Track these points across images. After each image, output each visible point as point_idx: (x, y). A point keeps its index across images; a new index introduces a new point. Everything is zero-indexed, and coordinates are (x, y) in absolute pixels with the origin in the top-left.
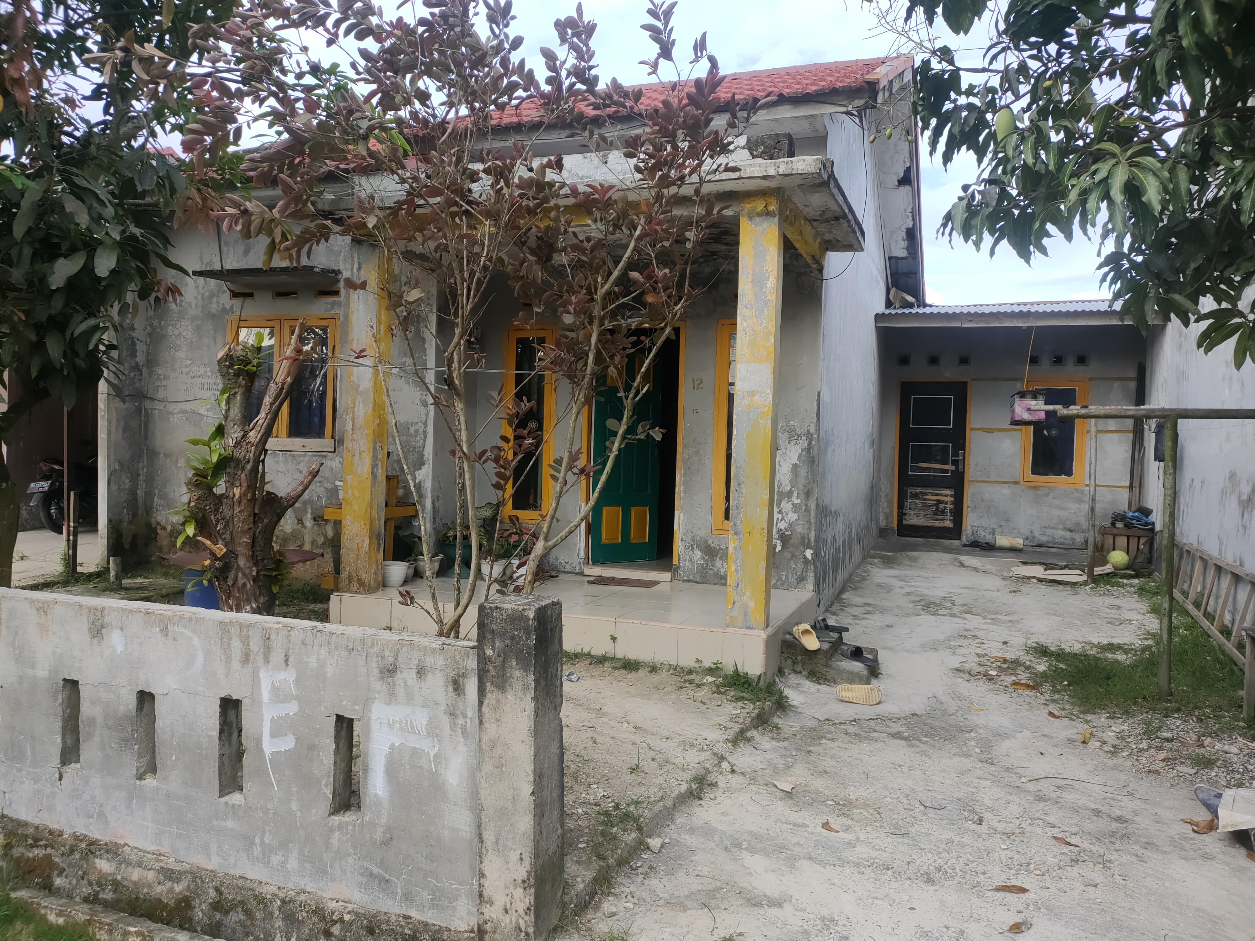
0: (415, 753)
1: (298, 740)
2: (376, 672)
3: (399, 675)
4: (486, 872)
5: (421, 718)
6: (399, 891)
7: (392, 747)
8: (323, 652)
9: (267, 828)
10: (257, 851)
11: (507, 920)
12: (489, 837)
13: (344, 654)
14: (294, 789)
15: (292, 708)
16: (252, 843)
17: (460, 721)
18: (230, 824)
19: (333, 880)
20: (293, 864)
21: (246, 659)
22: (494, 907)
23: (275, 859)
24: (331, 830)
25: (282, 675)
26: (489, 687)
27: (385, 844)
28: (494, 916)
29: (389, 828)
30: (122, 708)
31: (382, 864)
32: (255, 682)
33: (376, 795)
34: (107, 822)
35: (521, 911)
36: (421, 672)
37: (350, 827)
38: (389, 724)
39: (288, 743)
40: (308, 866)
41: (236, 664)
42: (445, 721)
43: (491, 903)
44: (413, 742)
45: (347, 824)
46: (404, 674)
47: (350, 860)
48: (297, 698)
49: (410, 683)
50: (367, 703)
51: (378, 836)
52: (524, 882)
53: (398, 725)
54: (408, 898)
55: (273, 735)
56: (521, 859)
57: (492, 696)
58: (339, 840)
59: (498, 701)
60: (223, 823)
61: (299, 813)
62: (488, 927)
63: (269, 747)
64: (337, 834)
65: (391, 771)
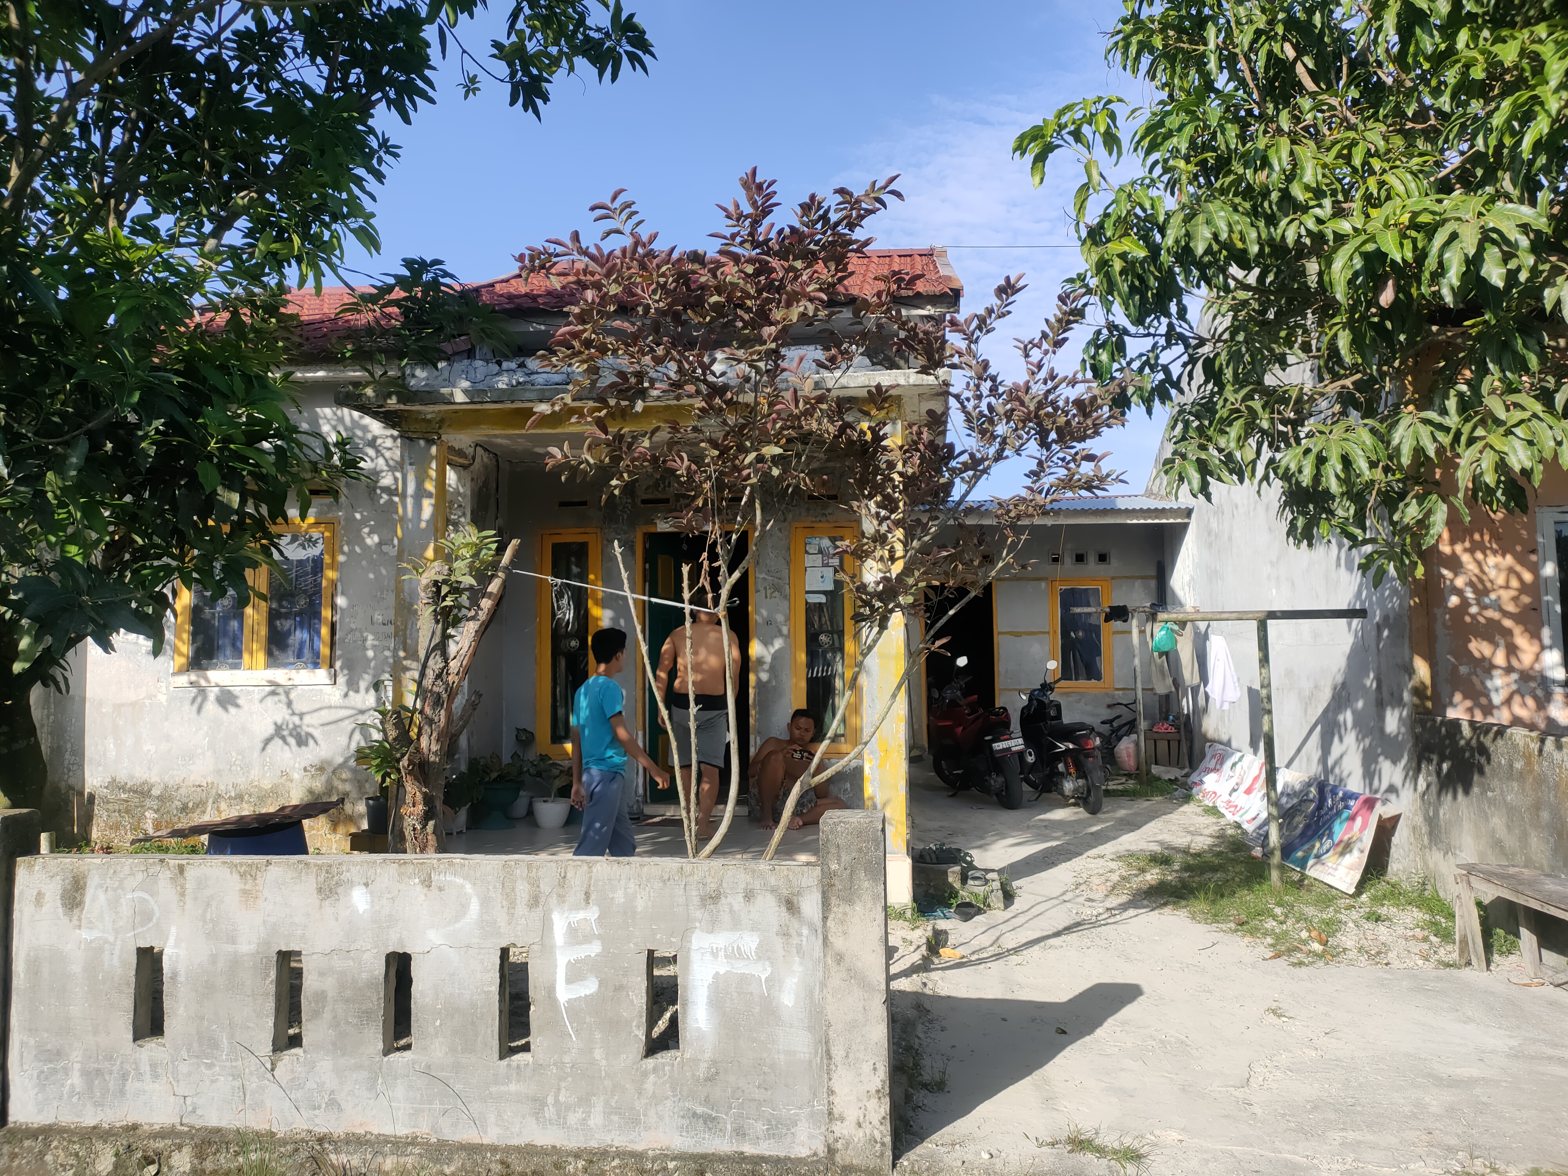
0: (744, 979)
1: (601, 983)
2: (696, 900)
3: (723, 900)
4: (836, 1089)
5: (750, 942)
6: (729, 1127)
7: (717, 975)
8: (632, 885)
9: (563, 1084)
10: (550, 1112)
11: (860, 1133)
12: (838, 1052)
13: (658, 885)
14: (598, 1036)
15: (594, 949)
16: (543, 1104)
17: (795, 941)
18: (513, 1087)
19: (647, 1128)
20: (596, 1119)
21: (534, 901)
22: (846, 1123)
23: (573, 1118)
24: (645, 1074)
25: (581, 915)
26: (834, 901)
27: (710, 1079)
28: (845, 1132)
29: (714, 1062)
30: (364, 975)
31: (707, 1101)
32: (546, 925)
33: (699, 1029)
34: (340, 1109)
35: (876, 1122)
36: (749, 896)
37: (667, 1068)
38: (712, 953)
39: (589, 987)
40: (615, 1118)
41: (521, 909)
42: (778, 942)
43: (842, 1119)
44: (741, 968)
45: (664, 1065)
46: (730, 899)
47: (669, 1103)
48: (600, 937)
49: (736, 907)
50: (685, 934)
51: (702, 1071)
52: (878, 1091)
53: (722, 953)
54: (740, 1133)
55: (569, 980)
56: (875, 1069)
57: (838, 909)
58: (655, 1084)
59: (845, 914)
60: (503, 1088)
61: (604, 1063)
62: (839, 1145)
63: (564, 994)
64: (652, 1078)
65: (717, 1001)
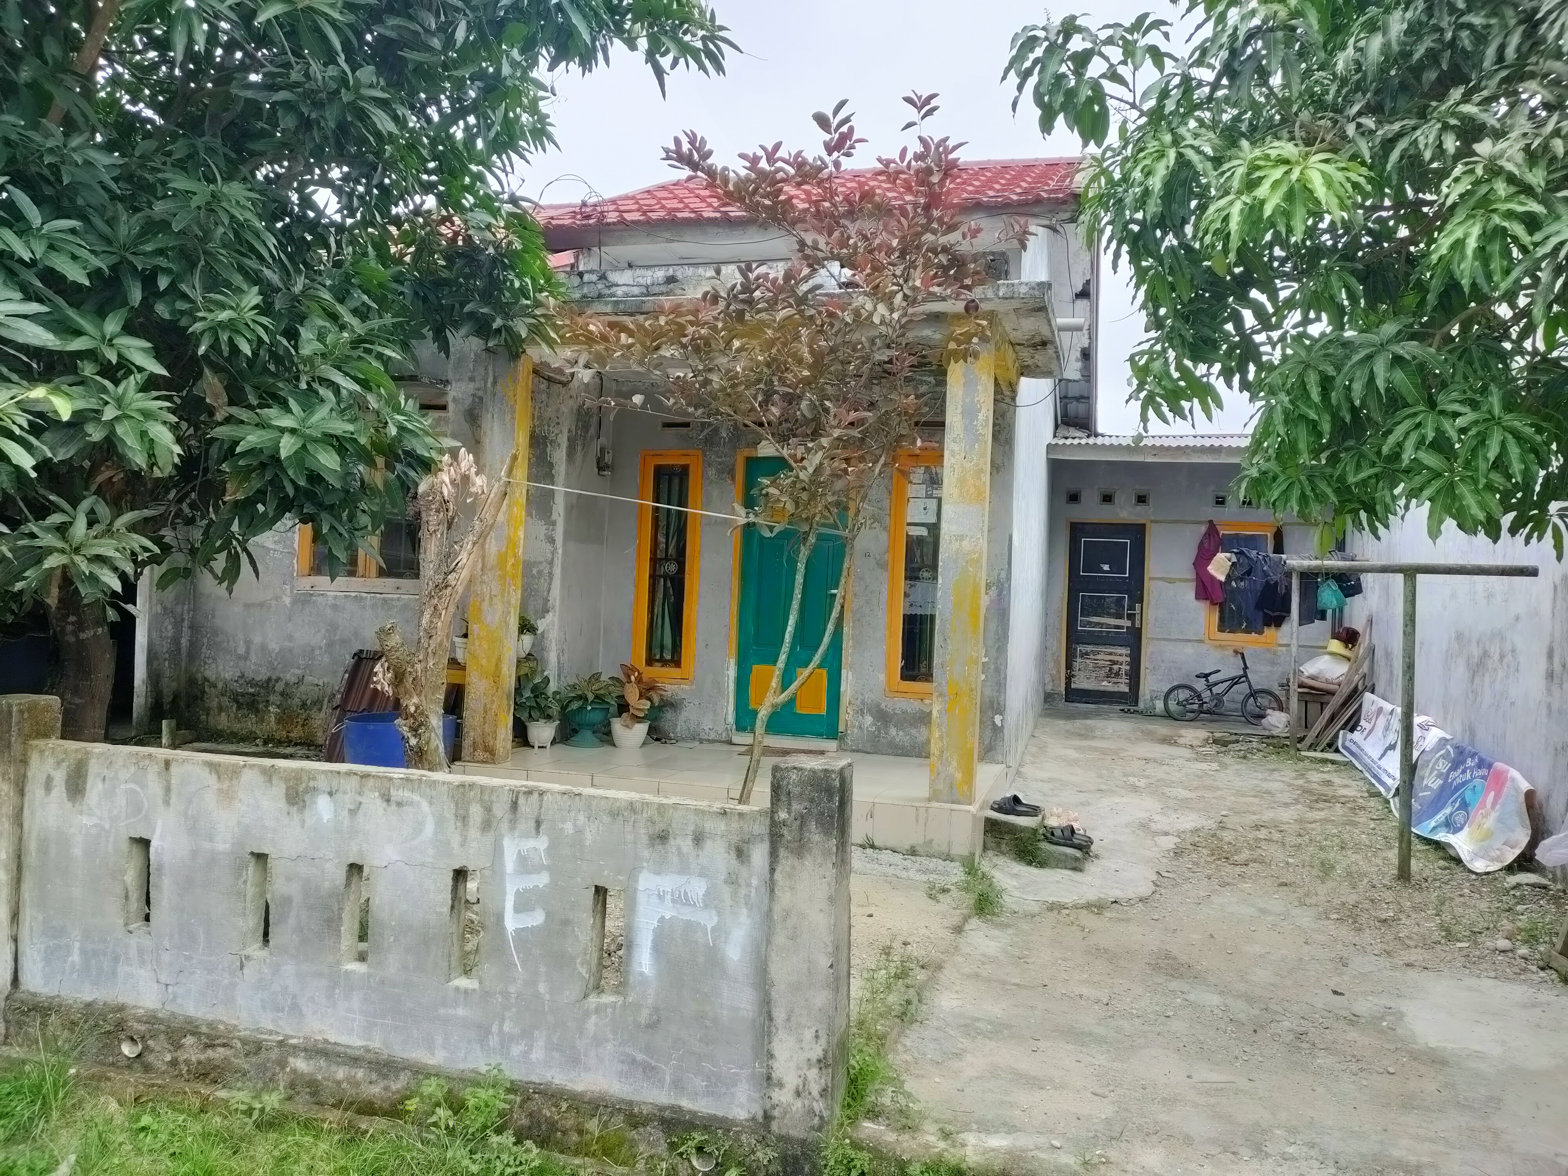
0: (690, 927)
1: (548, 915)
2: (645, 839)
3: (672, 842)
4: (776, 1053)
5: (698, 888)
6: (668, 1078)
7: (662, 920)
8: (582, 818)
9: (507, 1014)
10: (494, 1041)
11: (799, 1104)
12: (779, 1015)
13: (606, 819)
14: (543, 969)
15: (542, 880)
16: (488, 1032)
17: (743, 891)
18: (461, 1012)
19: (587, 1069)
20: (538, 1054)
21: (487, 825)
22: (785, 1090)
23: (516, 1050)
24: (587, 1014)
25: (531, 843)
26: (782, 853)
27: (653, 1026)
28: (783, 1100)
29: (656, 1009)
30: (327, 885)
31: (648, 1049)
32: (498, 851)
33: (642, 974)
34: (301, 1015)
35: (815, 1093)
36: (698, 839)
37: (609, 1010)
38: (659, 896)
39: (536, 919)
40: (556, 1055)
41: (474, 832)
42: (726, 892)
43: (781, 1085)
44: (687, 914)
45: (606, 1006)
46: (679, 841)
47: (609, 1047)
48: (548, 868)
49: (685, 850)
50: (633, 874)
51: (644, 1017)
52: (819, 1061)
53: (669, 897)
54: (678, 1085)
55: (518, 910)
56: (817, 1037)
57: (786, 862)
58: (596, 1025)
59: (793, 867)
60: (451, 1011)
61: (547, 997)
62: (776, 1113)
63: (511, 923)
64: (593, 1019)
65: (659, 947)
